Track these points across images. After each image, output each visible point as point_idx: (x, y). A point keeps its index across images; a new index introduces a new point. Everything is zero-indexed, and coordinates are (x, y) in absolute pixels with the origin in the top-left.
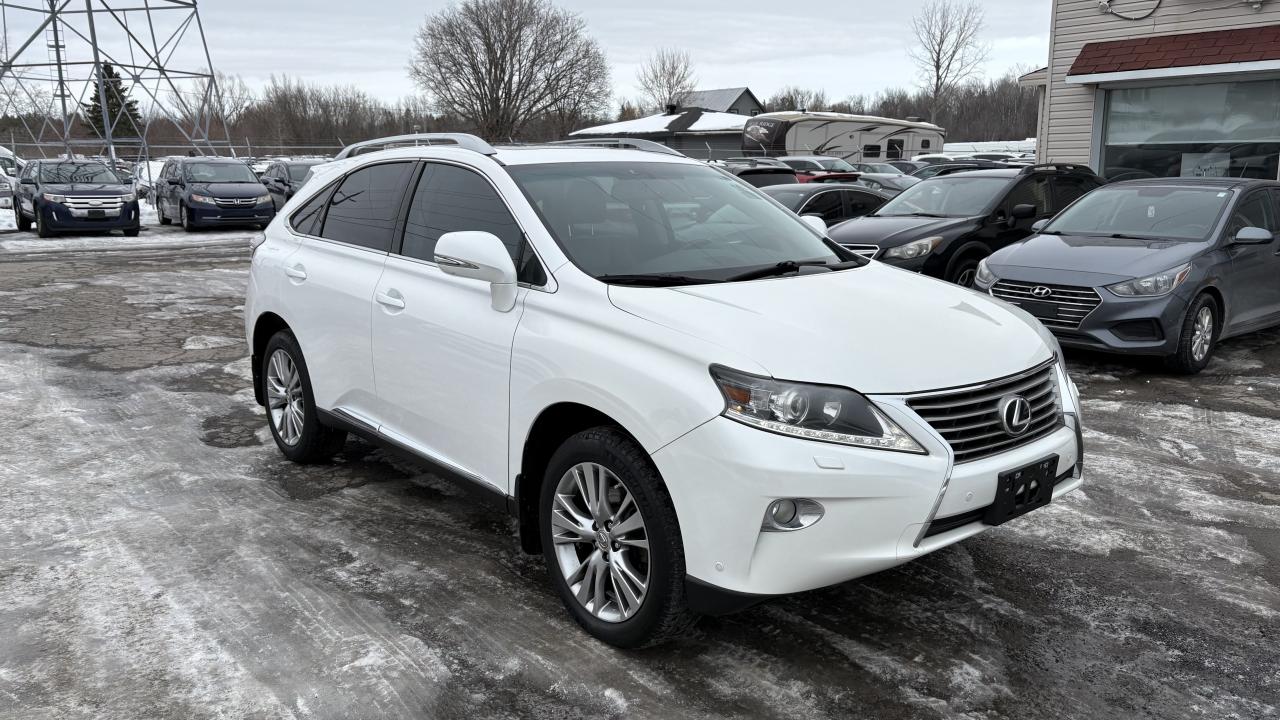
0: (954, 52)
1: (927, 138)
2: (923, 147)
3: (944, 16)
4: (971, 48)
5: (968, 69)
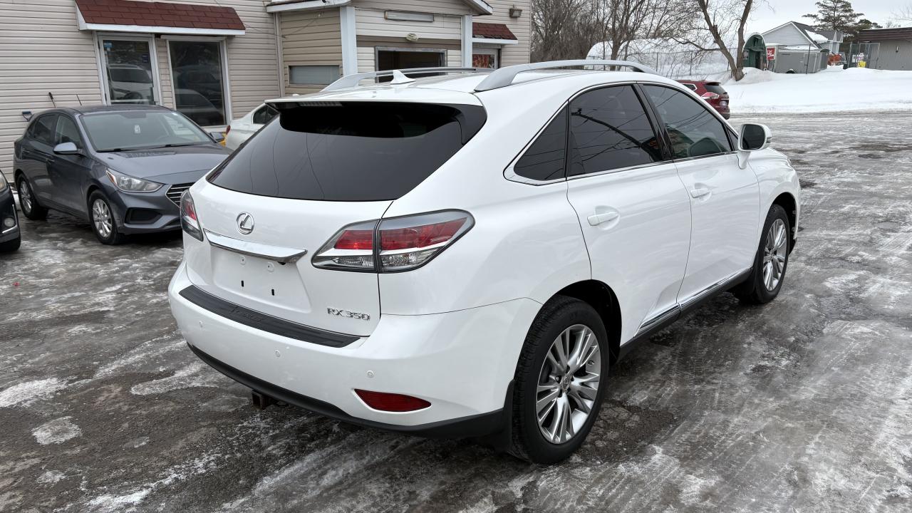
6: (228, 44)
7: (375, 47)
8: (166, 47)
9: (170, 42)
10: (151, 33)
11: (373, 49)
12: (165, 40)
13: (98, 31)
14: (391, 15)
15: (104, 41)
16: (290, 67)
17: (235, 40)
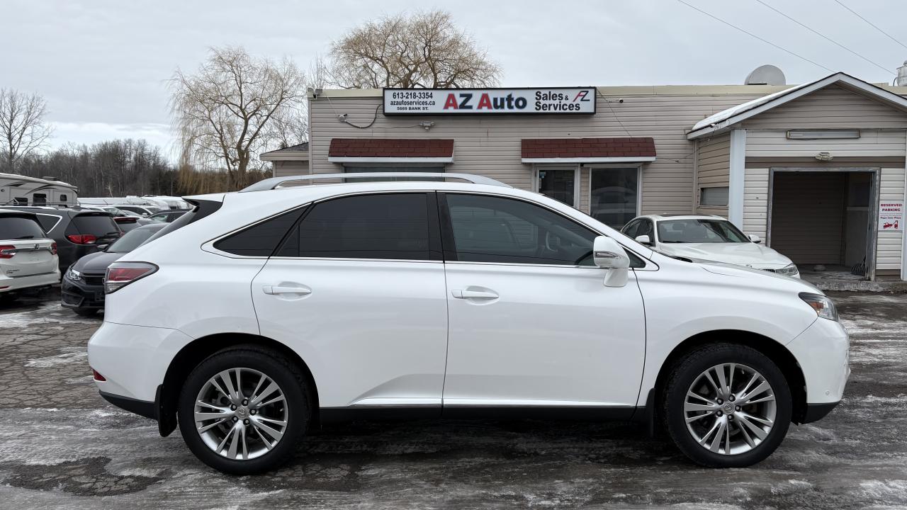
0: (24, 129)
1: (64, 194)
2: (61, 200)
3: (13, 101)
4: (39, 128)
5: (38, 142)
6: (644, 169)
7: (770, 168)
8: (589, 173)
9: (592, 169)
10: (578, 163)
11: (768, 170)
12: (588, 168)
13: (535, 164)
14: (794, 135)
15: (540, 171)
16: (703, 189)
17: (651, 165)
